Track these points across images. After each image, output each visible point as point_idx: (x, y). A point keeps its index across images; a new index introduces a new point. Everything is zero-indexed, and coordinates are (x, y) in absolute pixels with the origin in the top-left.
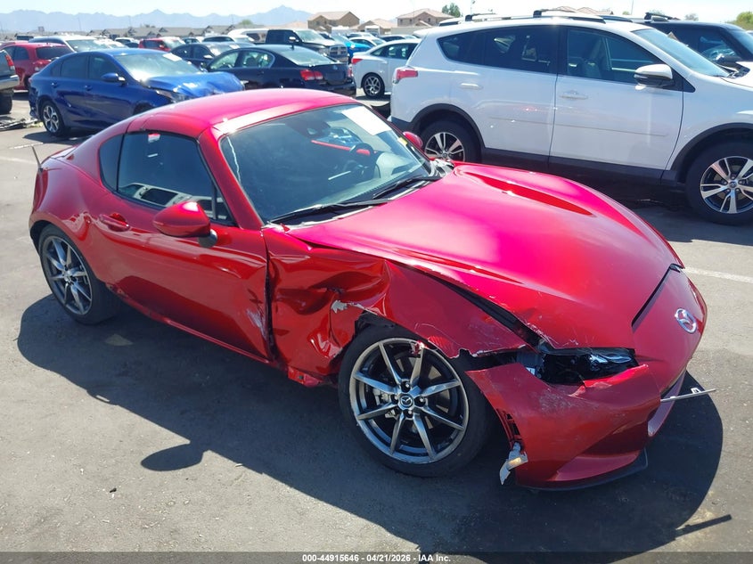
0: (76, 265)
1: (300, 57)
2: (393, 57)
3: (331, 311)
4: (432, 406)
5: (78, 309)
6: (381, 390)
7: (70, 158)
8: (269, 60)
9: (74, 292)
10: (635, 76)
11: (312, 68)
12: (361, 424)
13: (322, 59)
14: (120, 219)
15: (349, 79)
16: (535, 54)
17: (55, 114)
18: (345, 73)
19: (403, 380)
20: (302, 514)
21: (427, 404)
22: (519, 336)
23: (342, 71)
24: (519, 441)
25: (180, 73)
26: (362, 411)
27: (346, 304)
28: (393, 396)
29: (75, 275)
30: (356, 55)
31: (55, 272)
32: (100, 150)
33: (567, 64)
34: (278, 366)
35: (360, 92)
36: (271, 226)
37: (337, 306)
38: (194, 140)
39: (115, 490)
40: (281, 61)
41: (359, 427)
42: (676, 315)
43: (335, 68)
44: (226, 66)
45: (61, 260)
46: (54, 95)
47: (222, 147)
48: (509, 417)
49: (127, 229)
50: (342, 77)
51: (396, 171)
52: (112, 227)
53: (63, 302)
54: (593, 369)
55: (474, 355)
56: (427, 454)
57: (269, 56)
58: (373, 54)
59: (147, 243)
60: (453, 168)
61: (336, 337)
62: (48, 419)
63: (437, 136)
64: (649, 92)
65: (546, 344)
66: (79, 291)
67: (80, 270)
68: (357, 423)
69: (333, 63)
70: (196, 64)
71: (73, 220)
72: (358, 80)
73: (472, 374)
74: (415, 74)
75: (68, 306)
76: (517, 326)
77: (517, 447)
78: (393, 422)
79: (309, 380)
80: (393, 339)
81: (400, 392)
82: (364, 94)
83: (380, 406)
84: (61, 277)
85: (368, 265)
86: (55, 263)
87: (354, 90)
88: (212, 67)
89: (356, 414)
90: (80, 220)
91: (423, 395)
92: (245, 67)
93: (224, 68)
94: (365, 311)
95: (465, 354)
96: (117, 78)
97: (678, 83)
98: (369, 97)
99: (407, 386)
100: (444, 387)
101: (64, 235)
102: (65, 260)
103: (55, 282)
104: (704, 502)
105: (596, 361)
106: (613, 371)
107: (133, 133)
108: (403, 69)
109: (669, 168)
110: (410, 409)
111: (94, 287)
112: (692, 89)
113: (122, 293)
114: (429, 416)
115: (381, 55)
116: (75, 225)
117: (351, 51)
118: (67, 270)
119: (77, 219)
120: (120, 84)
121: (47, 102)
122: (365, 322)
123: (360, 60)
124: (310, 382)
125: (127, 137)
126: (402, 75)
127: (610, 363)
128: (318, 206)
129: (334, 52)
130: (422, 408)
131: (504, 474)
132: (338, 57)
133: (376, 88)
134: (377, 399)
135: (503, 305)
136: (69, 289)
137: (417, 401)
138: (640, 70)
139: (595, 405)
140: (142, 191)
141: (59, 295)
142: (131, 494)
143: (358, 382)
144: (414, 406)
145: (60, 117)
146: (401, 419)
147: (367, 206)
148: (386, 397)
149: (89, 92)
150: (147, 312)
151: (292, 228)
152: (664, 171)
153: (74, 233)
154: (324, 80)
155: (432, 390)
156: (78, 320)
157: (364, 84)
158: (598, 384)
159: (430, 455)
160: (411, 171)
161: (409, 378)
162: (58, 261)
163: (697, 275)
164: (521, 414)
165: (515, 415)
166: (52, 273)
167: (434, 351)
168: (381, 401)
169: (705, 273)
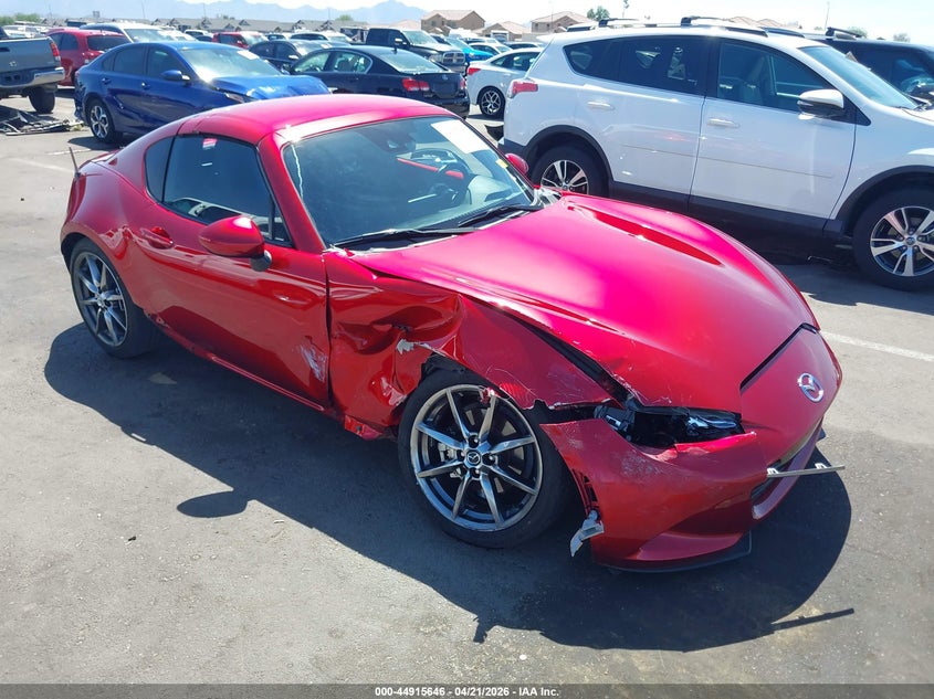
0: (111, 287)
1: (402, 63)
2: (518, 68)
3: (397, 351)
4: (502, 465)
5: (110, 339)
6: (447, 445)
7: (113, 163)
8: (366, 64)
9: (107, 319)
10: (799, 102)
11: (417, 77)
12: (422, 483)
13: (430, 67)
14: (164, 234)
15: (462, 92)
16: (683, 72)
17: (104, 116)
18: (457, 85)
19: (471, 434)
20: (343, 578)
21: (496, 462)
22: (604, 388)
23: (454, 82)
24: (596, 509)
25: (255, 74)
26: (423, 468)
27: (412, 344)
28: (459, 452)
29: (110, 299)
30: (474, 64)
31: (87, 295)
32: (146, 154)
33: (717, 85)
34: (334, 414)
35: (475, 109)
36: (334, 249)
37: (403, 346)
38: (253, 146)
39: (134, 539)
40: (379, 65)
41: (419, 486)
42: (800, 380)
43: (445, 78)
44: (313, 69)
45: (95, 281)
46: (105, 93)
47: (285, 156)
48: (587, 480)
49: (170, 247)
50: (453, 90)
51: (490, 197)
52: (154, 244)
53: (95, 330)
54: (691, 434)
55: (551, 408)
56: (493, 521)
57: (366, 59)
58: (493, 63)
59: (199, 266)
60: (558, 198)
61: (400, 381)
62: (66, 458)
63: (557, 165)
64: (816, 123)
65: (635, 400)
66: (113, 319)
67: (115, 294)
68: (416, 481)
69: (441, 71)
70: (277, 65)
71: (111, 235)
72: (473, 95)
73: (547, 427)
74: (534, 88)
75: (99, 336)
76: (602, 377)
77: (593, 515)
78: (458, 481)
79: (368, 432)
80: (463, 386)
81: (467, 447)
82: (480, 113)
83: (444, 463)
84: (93, 300)
85: (440, 300)
86: (87, 283)
87: (467, 105)
88: (297, 70)
89: (416, 471)
90: (118, 236)
91: (493, 452)
92: (336, 71)
93: (311, 71)
94: (434, 353)
95: (540, 406)
96: (180, 76)
97: (850, 113)
98: (485, 115)
99: (476, 441)
100: (518, 443)
101: (99, 252)
102: (100, 282)
103: (87, 306)
104: (812, 598)
105: (694, 425)
106: (713, 436)
107: (185, 135)
108: (521, 81)
109: (833, 217)
110: (478, 467)
111: (131, 313)
112: (867, 122)
113: (162, 322)
114: (500, 478)
115: (504, 66)
116: (113, 241)
117: (468, 59)
118: (100, 293)
119: (115, 234)
120: (183, 84)
121: (96, 101)
122: (434, 366)
123: (479, 70)
124: (369, 434)
125: (178, 140)
126: (519, 88)
127: (711, 427)
128: (391, 231)
129: (448, 60)
130: (491, 467)
131: (576, 544)
132: (452, 66)
133: (495, 105)
134: (442, 455)
135: (589, 352)
136: (102, 315)
137: (486, 459)
138: (805, 96)
139: (686, 473)
140: (198, 208)
141: (91, 324)
142: (152, 544)
143: (421, 434)
144: (482, 464)
145: (110, 120)
146: (466, 479)
147: (449, 234)
148: (452, 454)
149: (148, 92)
150: (189, 346)
151: (358, 254)
152: (827, 220)
153: (111, 250)
154: (430, 92)
155: (505, 446)
156: (111, 353)
157: (481, 100)
158: (693, 449)
159: (495, 522)
160: (507, 199)
161: (478, 432)
162: (92, 282)
163: (852, 346)
164: (600, 479)
165: (593, 479)
166: (84, 296)
167: (506, 400)
168: (446, 457)
169: (863, 344)
